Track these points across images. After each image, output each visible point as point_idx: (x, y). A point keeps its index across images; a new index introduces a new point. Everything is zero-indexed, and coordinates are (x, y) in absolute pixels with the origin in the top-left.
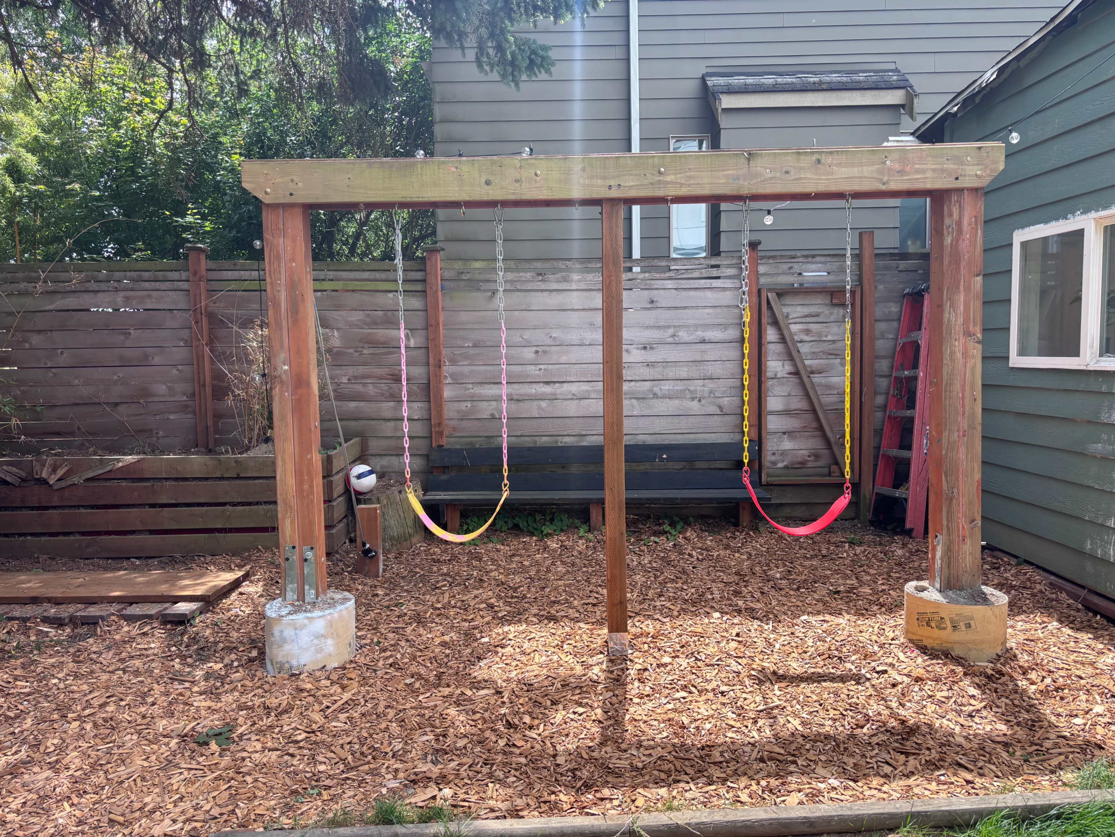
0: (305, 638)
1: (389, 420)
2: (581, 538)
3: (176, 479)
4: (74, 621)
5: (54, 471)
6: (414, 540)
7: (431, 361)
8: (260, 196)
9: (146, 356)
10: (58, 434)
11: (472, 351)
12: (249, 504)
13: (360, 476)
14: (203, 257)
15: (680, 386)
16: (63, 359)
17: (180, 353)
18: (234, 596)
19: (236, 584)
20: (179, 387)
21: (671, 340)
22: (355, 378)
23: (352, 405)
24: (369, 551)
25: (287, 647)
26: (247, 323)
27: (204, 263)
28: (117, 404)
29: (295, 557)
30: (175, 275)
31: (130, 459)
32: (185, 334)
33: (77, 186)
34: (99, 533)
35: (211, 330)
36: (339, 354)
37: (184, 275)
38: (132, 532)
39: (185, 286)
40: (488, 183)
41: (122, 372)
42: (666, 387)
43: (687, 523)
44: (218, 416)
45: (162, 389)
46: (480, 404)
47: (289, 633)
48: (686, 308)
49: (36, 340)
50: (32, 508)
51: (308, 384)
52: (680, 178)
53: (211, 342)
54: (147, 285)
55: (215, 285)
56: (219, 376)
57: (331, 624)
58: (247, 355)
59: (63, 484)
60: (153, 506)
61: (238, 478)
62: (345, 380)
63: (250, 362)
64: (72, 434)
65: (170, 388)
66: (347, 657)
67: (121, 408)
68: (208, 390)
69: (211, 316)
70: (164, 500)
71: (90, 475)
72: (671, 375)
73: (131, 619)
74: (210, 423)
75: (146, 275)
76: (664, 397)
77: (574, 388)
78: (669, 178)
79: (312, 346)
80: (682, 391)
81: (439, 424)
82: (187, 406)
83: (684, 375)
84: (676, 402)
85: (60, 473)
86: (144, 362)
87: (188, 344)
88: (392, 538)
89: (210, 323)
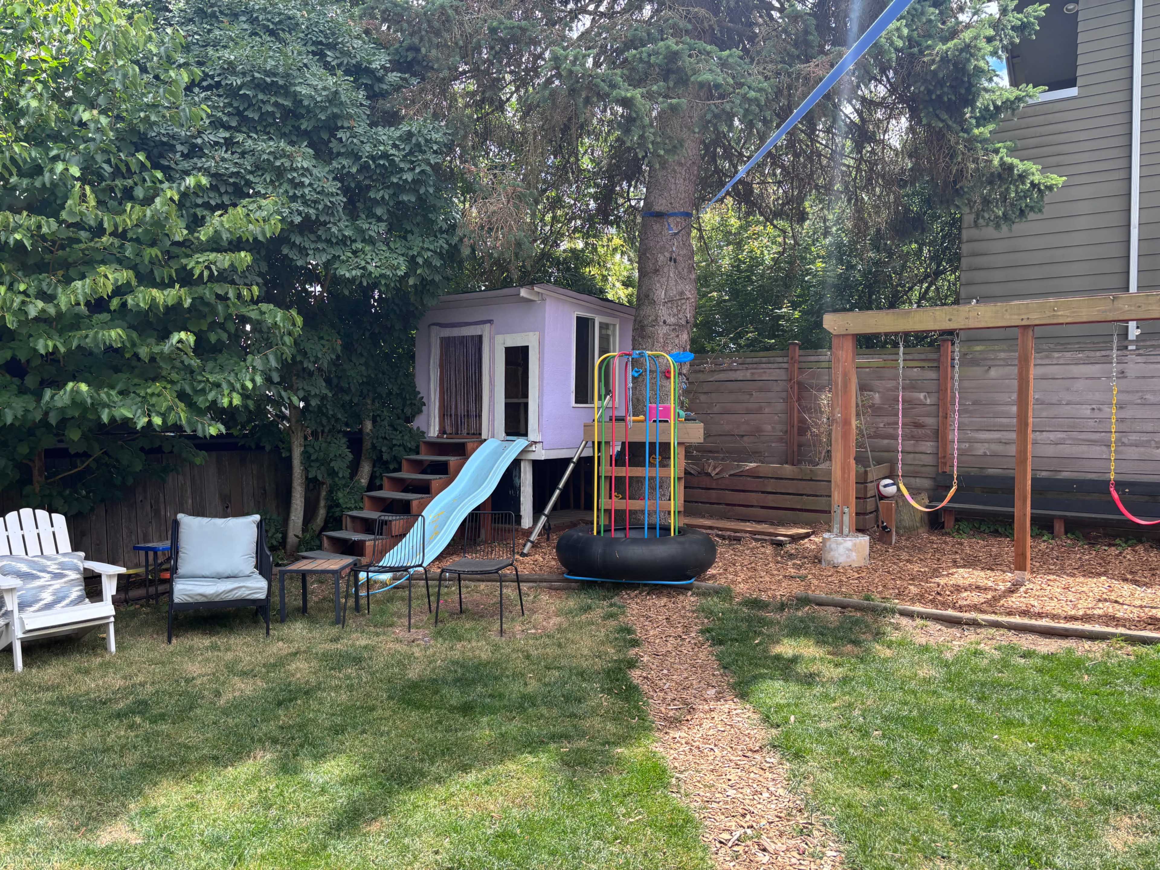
0: (841, 550)
1: (910, 453)
2: (1044, 541)
3: (777, 478)
4: (730, 538)
5: (714, 469)
6: (920, 531)
7: (940, 414)
8: (831, 331)
9: (761, 408)
10: (711, 452)
11: (971, 408)
12: (817, 496)
13: (886, 486)
14: (797, 348)
15: (1145, 438)
16: (716, 409)
17: (780, 406)
18: (806, 540)
19: (807, 535)
20: (778, 427)
21: (1139, 401)
22: (889, 424)
23: (886, 442)
24: (886, 527)
25: (832, 553)
26: (821, 389)
27: (798, 352)
28: (743, 436)
29: (839, 512)
30: (780, 359)
31: (753, 465)
32: (784, 395)
33: (715, 294)
34: (735, 505)
35: (799, 392)
36: (879, 408)
37: (785, 359)
38: (752, 506)
39: (785, 366)
40: (950, 320)
41: (747, 417)
42: (1133, 437)
43: (1140, 541)
44: (800, 446)
45: (769, 428)
46: (976, 445)
47: (834, 546)
48: (1153, 377)
49: (703, 398)
50: (702, 488)
51: (850, 424)
52: (1067, 313)
53: (799, 399)
54: (764, 366)
55: (804, 365)
56: (802, 421)
57: (855, 545)
58: (820, 408)
59: (718, 477)
60: (763, 492)
61: (811, 480)
62: (882, 425)
63: (822, 413)
64: (718, 452)
65: (773, 428)
66: (862, 564)
67: (745, 438)
68: (796, 429)
69: (799, 383)
70: (769, 490)
71: (732, 472)
72: (1138, 428)
73: (757, 540)
74: (796, 449)
75: (764, 360)
76: (1131, 445)
77: (1052, 436)
78: (1060, 313)
79: (854, 405)
80: (1149, 441)
81: (944, 457)
82: (782, 439)
83: (1150, 429)
84: (1142, 449)
85: (717, 470)
86: (759, 411)
87: (785, 400)
88: (905, 527)
89: (799, 388)
